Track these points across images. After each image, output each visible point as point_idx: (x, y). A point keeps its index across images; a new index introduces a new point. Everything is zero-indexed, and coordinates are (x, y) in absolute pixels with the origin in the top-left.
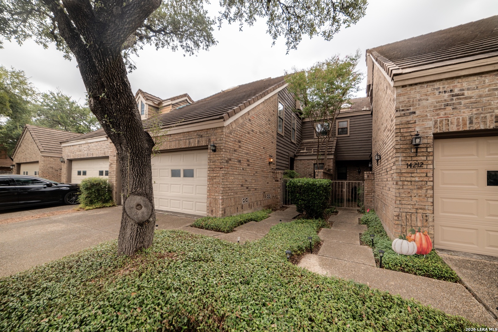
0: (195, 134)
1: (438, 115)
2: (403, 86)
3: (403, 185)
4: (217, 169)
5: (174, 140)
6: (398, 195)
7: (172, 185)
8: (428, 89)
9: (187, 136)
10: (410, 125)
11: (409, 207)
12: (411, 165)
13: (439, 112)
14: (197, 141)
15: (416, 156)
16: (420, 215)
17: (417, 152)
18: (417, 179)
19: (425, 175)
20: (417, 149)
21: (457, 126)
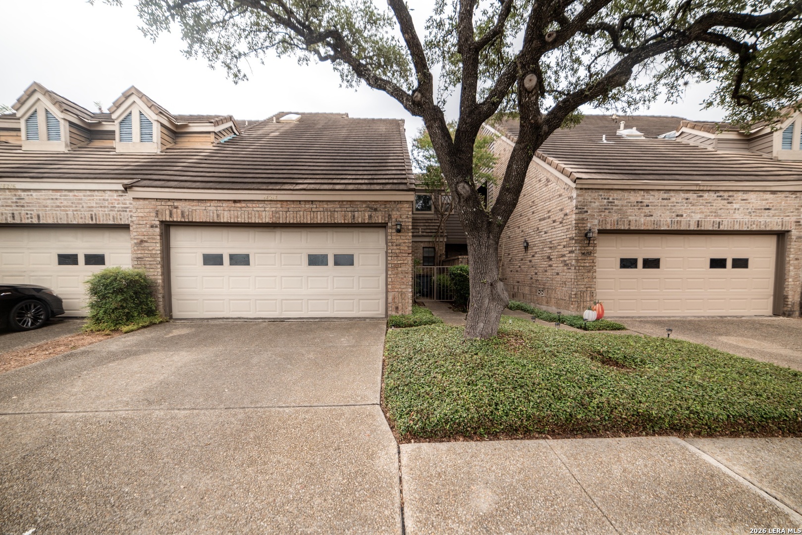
0: (364, 206)
1: (601, 215)
2: (581, 189)
3: (579, 269)
4: (404, 255)
5: (322, 209)
6: (575, 278)
7: (310, 278)
8: (595, 194)
9: (348, 206)
10: (584, 222)
11: (582, 286)
12: (584, 253)
13: (601, 213)
14: (367, 215)
15: (589, 246)
16: (589, 292)
17: (589, 244)
18: (587, 265)
19: (592, 261)
20: (589, 240)
21: (611, 225)
